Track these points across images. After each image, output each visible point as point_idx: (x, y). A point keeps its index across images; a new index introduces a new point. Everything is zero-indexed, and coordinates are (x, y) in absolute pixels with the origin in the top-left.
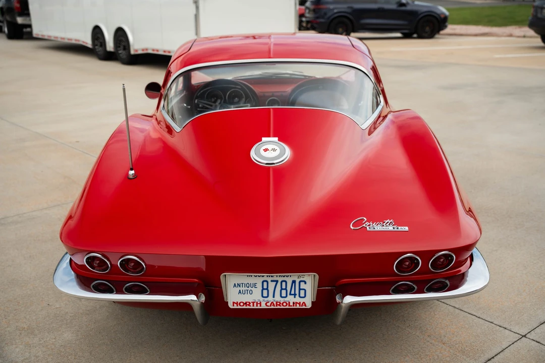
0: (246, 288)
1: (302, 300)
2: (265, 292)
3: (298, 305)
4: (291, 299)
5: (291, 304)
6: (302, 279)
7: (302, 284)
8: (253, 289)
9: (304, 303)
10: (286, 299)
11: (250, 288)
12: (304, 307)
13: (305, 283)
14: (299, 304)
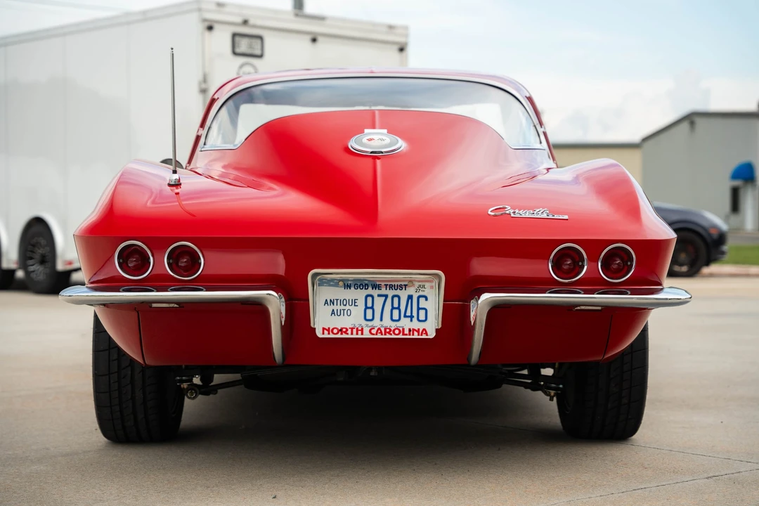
0: (343, 307)
1: (421, 326)
2: (369, 312)
3: (416, 333)
4: (406, 324)
5: (406, 332)
6: (421, 293)
7: (422, 300)
8: (352, 308)
9: (424, 330)
10: (399, 324)
11: (348, 307)
12: (424, 336)
13: (426, 299)
14: (418, 331)
